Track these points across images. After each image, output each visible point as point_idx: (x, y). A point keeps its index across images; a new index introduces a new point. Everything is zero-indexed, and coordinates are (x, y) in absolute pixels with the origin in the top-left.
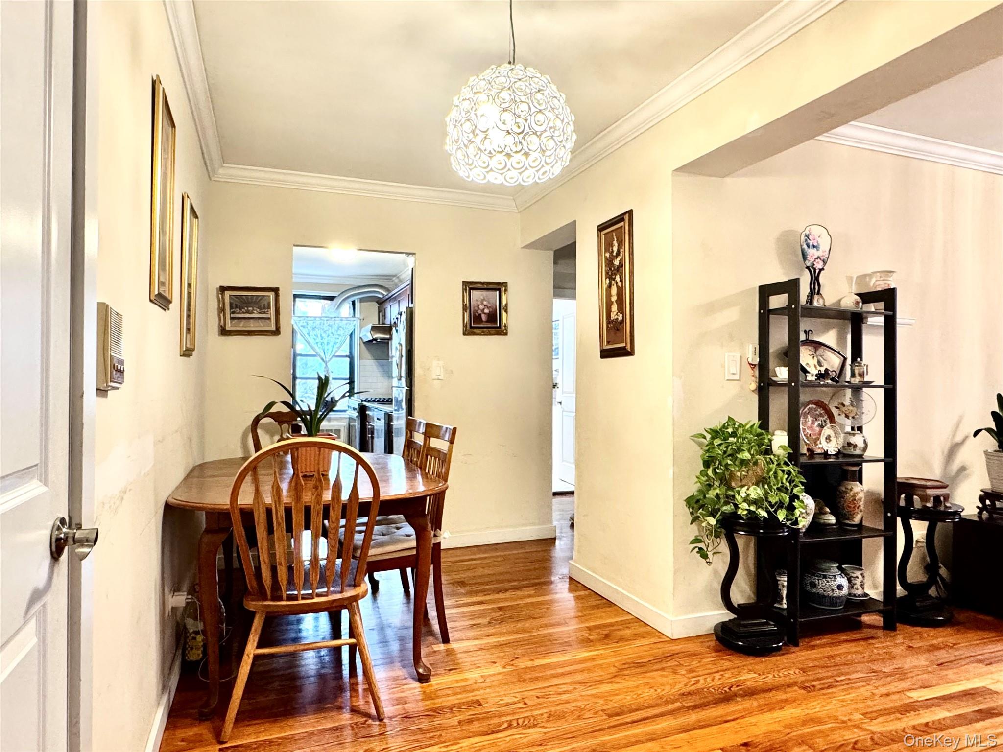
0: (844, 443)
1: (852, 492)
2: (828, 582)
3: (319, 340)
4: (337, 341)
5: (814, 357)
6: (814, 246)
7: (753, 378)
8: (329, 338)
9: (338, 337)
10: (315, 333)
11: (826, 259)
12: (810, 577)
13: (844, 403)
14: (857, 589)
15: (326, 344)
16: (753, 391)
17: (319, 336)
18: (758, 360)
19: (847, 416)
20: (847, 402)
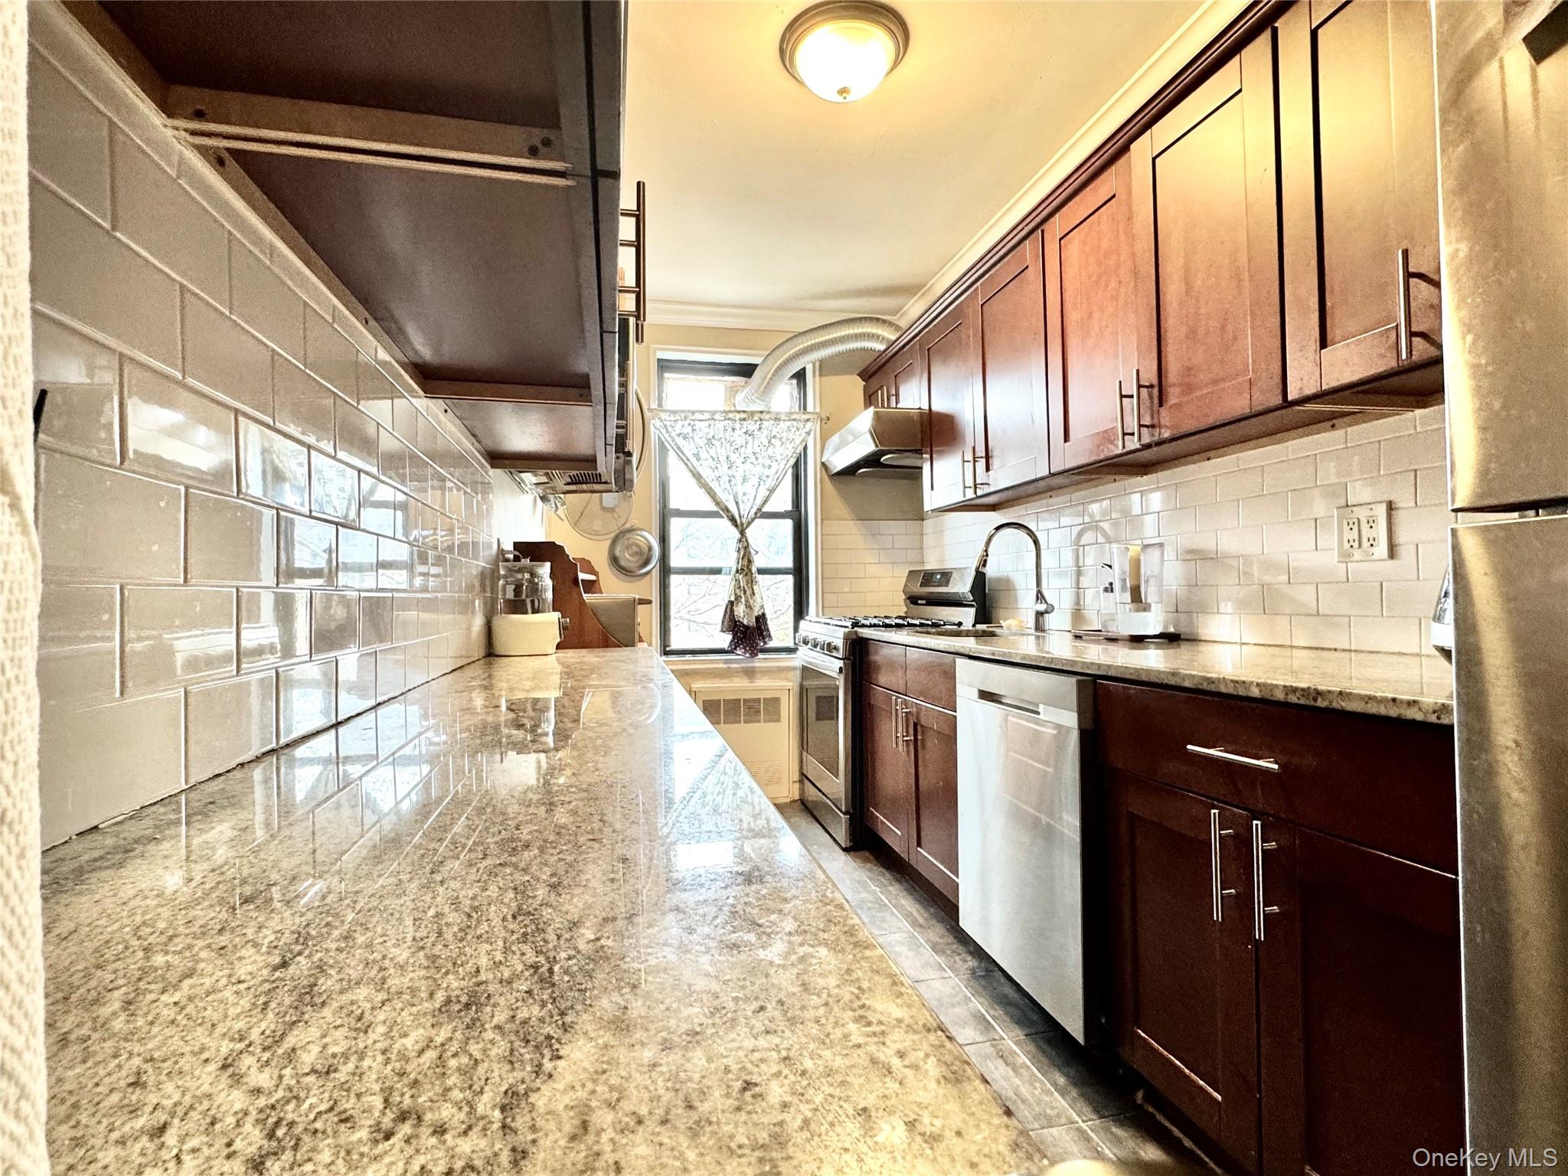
3: (723, 469)
4: (767, 472)
8: (748, 465)
9: (768, 462)
10: (712, 452)
15: (740, 480)
17: (723, 459)
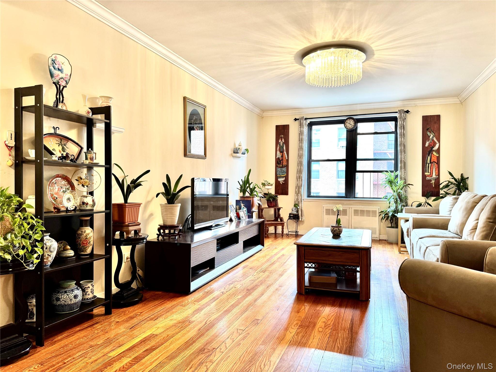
0: (80, 203)
1: (85, 234)
2: (68, 295)
5: (59, 145)
6: (59, 69)
7: (10, 157)
11: (68, 80)
12: (56, 295)
13: (82, 177)
14: (89, 295)
16: (10, 166)
18: (14, 143)
19: (83, 186)
20: (83, 176)
